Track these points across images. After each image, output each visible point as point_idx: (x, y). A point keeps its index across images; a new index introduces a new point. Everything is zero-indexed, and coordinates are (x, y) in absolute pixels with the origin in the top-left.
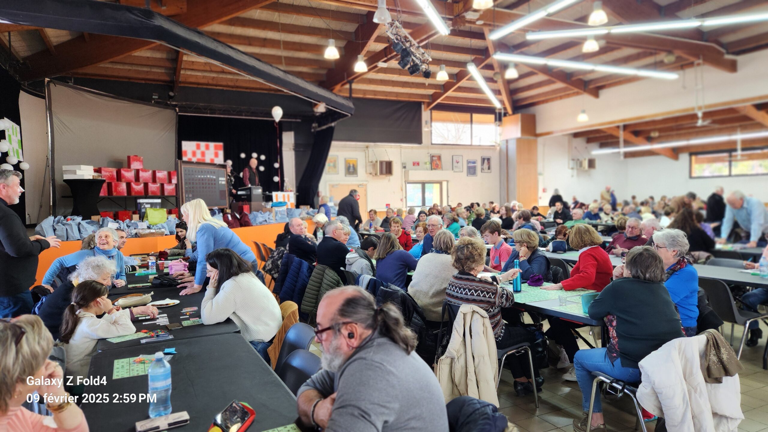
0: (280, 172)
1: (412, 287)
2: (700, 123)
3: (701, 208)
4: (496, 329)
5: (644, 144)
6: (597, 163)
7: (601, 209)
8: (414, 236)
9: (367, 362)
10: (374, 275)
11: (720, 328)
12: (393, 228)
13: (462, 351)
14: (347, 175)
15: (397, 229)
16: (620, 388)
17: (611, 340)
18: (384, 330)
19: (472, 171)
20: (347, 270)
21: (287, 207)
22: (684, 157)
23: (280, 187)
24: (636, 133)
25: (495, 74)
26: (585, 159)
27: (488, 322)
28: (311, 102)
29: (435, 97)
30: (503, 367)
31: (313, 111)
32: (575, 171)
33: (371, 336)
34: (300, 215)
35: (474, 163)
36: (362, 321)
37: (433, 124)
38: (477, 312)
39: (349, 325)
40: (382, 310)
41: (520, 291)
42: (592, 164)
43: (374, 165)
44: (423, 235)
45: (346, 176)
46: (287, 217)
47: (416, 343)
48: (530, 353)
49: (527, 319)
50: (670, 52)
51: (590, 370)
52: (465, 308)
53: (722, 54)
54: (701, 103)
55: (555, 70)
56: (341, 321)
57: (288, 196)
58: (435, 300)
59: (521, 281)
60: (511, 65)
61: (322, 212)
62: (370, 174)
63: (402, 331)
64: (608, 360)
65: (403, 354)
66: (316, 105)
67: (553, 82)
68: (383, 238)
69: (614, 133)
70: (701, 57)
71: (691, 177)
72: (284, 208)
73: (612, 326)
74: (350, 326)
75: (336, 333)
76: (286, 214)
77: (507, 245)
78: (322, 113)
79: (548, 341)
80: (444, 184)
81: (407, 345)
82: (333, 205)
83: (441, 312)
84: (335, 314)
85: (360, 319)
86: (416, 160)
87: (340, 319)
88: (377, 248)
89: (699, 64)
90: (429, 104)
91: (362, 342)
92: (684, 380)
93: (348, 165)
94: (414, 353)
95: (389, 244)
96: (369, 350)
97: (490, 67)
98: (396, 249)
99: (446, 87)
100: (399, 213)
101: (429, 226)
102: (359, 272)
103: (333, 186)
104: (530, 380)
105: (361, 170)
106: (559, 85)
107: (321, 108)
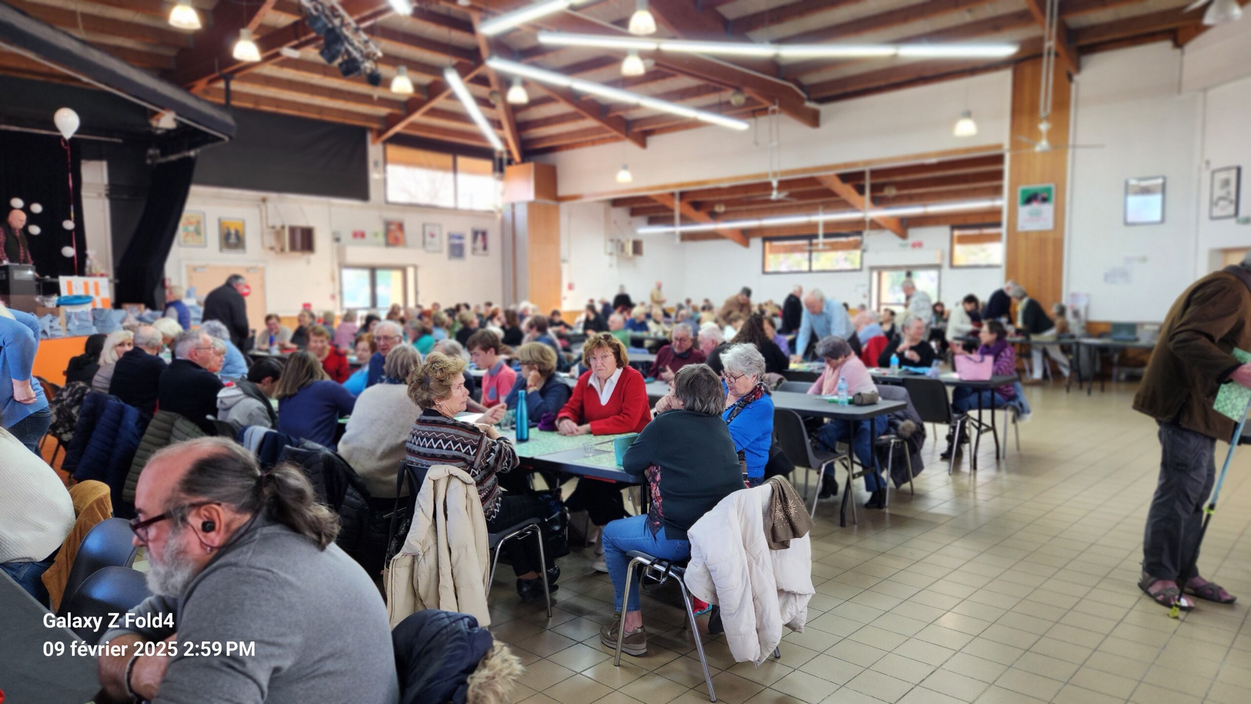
0: (79, 238)
1: (345, 443)
2: (775, 195)
3: (775, 315)
4: (488, 503)
5: (706, 222)
6: (645, 247)
7: (649, 316)
8: (352, 358)
9: (239, 570)
10: (273, 427)
11: (791, 474)
12: (312, 344)
13: (431, 542)
14: (224, 249)
15: (319, 345)
16: (663, 569)
17: (654, 501)
18: (274, 511)
19: (457, 251)
20: (220, 418)
21: (94, 304)
22: (756, 243)
23: (78, 267)
24: (697, 206)
25: (492, 93)
26: (628, 241)
27: (473, 491)
28: (145, 109)
29: (390, 121)
30: (498, 561)
31: (150, 125)
32: (614, 259)
33: (249, 524)
34: (122, 321)
35: (460, 237)
36: (229, 499)
37: (390, 168)
38: (457, 477)
39: (204, 507)
40: (271, 477)
41: (526, 440)
42: (637, 247)
43: (278, 233)
44: (368, 355)
45: (221, 250)
46: (94, 324)
47: (337, 529)
48: (539, 533)
49: (539, 483)
50: (738, 90)
51: (625, 550)
52: (436, 472)
53: (802, 100)
54: (776, 168)
55: (584, 98)
56: (187, 502)
57: (96, 285)
58: (385, 463)
59: (528, 423)
60: (517, 81)
61: (172, 317)
62: (272, 248)
63: (311, 511)
64: (648, 531)
65: (314, 549)
66: (154, 114)
67: (582, 118)
68: (293, 359)
69: (668, 203)
70: (777, 101)
71: (764, 272)
72: (88, 308)
73: (654, 481)
74: (206, 510)
75: (176, 524)
76: (91, 319)
77: (510, 370)
78: (169, 131)
79: (568, 515)
80: (411, 272)
81: (319, 534)
82: (194, 303)
83: (396, 482)
84: (173, 490)
85: (227, 496)
86: (359, 228)
87: (185, 499)
88: (281, 379)
89: (774, 112)
90: (380, 133)
91: (231, 537)
92: (744, 549)
93: (226, 231)
94: (333, 547)
95: (305, 370)
96: (245, 549)
97: (482, 80)
98: (317, 379)
99: (410, 106)
100: (327, 319)
101: (379, 338)
102: (243, 421)
103: (195, 269)
104: (540, 574)
105: (252, 239)
106: (590, 123)
107: (167, 121)
